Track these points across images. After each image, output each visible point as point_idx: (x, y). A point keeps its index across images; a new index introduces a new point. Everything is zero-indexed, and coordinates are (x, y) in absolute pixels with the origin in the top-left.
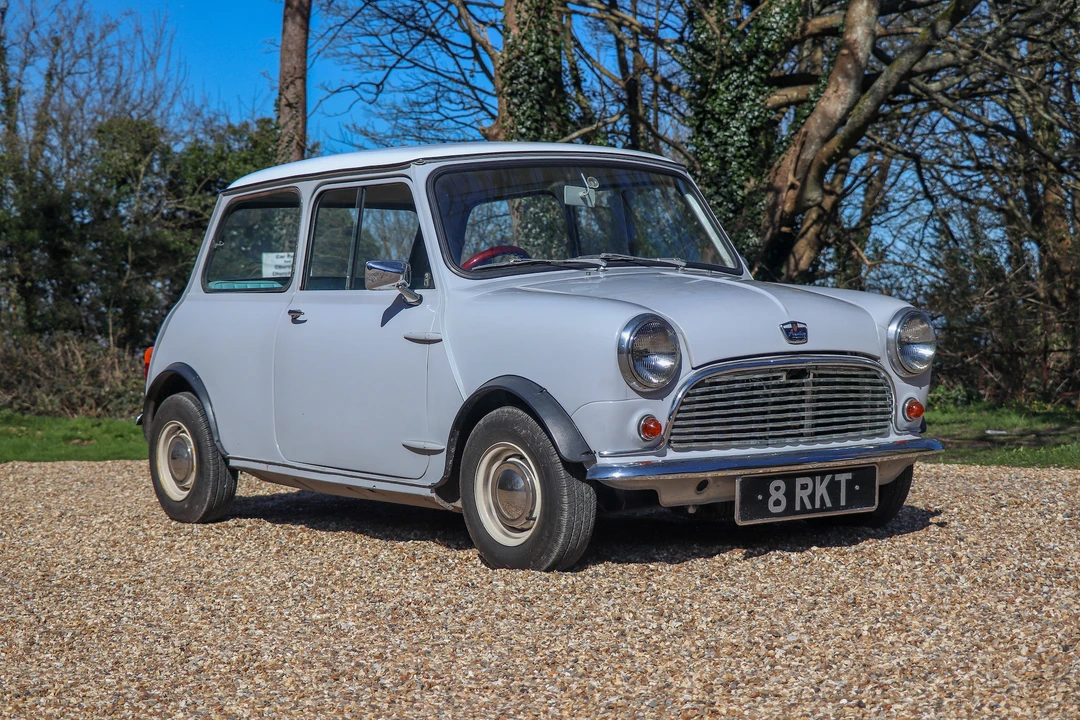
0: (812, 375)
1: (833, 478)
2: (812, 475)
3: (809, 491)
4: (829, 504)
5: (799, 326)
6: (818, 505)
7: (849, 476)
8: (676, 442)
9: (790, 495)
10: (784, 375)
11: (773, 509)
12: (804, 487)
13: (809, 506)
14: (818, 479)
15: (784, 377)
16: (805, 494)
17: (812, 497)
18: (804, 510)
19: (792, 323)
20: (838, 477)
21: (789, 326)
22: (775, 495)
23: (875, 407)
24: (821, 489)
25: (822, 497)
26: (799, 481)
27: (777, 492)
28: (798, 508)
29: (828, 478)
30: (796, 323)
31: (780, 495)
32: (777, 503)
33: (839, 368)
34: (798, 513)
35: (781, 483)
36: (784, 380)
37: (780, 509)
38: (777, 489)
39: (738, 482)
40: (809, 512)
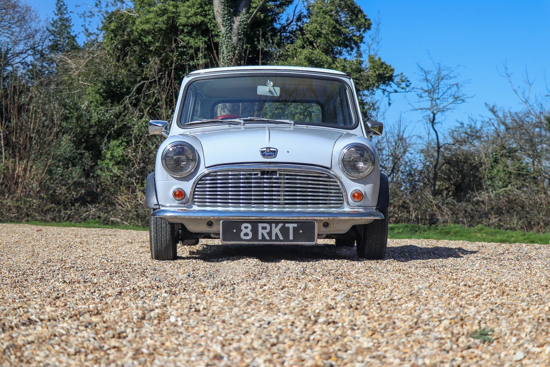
0: (278, 174)
1: (284, 225)
2: (270, 222)
3: (268, 230)
4: (281, 238)
5: (271, 149)
6: (274, 238)
7: (295, 225)
8: (198, 202)
9: (255, 231)
10: (259, 173)
11: (242, 236)
12: (264, 228)
13: (267, 238)
14: (274, 225)
15: (259, 174)
16: (265, 232)
17: (270, 234)
18: (264, 239)
19: (267, 148)
20: (287, 225)
21: (265, 149)
22: (244, 231)
23: (331, 193)
24: (276, 230)
25: (276, 234)
26: (260, 225)
27: (246, 229)
28: (260, 238)
29: (280, 225)
30: (270, 148)
31: (248, 231)
32: (246, 234)
33: (301, 171)
34: (260, 241)
35: (249, 226)
36: (259, 175)
37: (248, 238)
38: (246, 228)
39: (221, 221)
40: (267, 241)
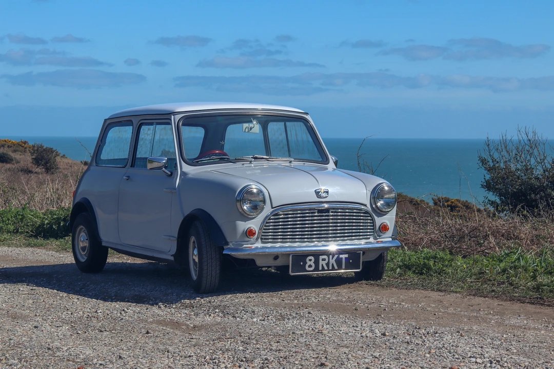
0: (331, 212)
2: (328, 255)
3: (326, 262)
4: (336, 268)
5: (325, 190)
6: (331, 268)
7: (347, 256)
8: (264, 239)
9: (317, 262)
10: (316, 212)
11: (307, 268)
12: (324, 260)
13: (326, 268)
14: (331, 256)
16: (324, 263)
17: (328, 264)
18: (323, 269)
19: (321, 189)
20: (341, 256)
21: (319, 190)
22: (309, 263)
24: (332, 261)
25: (333, 264)
26: (321, 257)
27: (310, 261)
28: (320, 268)
29: (336, 257)
31: (312, 263)
32: (310, 266)
34: (321, 271)
35: (313, 258)
36: (316, 214)
37: (312, 269)
38: (310, 260)
39: (290, 256)
40: (326, 270)
